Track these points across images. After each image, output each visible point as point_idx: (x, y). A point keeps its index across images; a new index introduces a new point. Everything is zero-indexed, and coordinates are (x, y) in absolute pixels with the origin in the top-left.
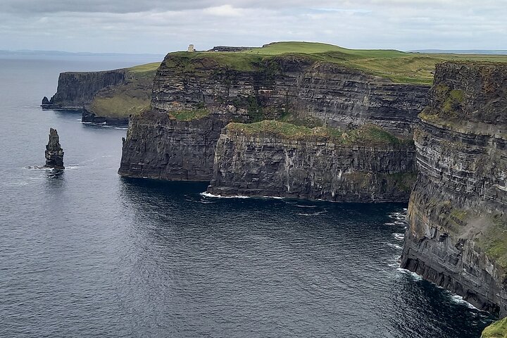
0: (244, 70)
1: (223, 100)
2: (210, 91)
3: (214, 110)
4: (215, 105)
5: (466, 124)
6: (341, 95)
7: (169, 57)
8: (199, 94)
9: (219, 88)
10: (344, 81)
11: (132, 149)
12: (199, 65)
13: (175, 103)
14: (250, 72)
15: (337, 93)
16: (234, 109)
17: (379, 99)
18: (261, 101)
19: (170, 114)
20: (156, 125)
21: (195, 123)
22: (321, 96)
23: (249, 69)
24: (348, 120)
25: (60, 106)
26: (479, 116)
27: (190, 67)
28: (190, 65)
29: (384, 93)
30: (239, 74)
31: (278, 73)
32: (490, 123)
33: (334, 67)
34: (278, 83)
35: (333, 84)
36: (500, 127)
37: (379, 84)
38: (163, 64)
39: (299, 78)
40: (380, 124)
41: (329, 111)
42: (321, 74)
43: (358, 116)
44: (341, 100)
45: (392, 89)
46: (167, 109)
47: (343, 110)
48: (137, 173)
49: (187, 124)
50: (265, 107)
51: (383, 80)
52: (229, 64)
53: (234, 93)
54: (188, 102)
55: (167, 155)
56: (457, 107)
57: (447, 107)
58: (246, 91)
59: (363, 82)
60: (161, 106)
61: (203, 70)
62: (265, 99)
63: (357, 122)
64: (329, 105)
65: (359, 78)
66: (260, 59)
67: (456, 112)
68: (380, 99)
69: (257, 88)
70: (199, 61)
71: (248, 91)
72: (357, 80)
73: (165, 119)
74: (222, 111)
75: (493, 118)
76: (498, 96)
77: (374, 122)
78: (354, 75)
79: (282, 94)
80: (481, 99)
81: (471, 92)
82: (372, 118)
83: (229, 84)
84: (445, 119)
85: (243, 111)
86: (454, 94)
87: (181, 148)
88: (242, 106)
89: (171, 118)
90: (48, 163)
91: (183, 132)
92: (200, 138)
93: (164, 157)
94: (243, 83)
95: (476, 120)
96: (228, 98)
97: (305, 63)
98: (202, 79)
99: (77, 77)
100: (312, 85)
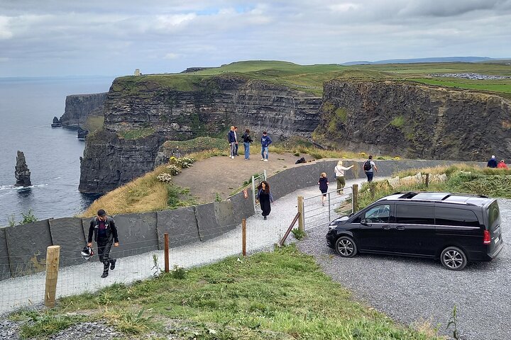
0: (185, 90)
1: (167, 119)
2: (154, 111)
3: (158, 128)
4: (159, 123)
5: (349, 144)
6: (272, 110)
7: (117, 82)
8: (145, 114)
9: (163, 109)
10: (274, 96)
11: (88, 167)
12: (144, 88)
13: (124, 124)
14: (190, 92)
15: (268, 108)
16: (178, 127)
17: (302, 113)
18: (203, 118)
19: (119, 134)
20: (108, 145)
21: (142, 141)
22: (255, 111)
23: (189, 89)
24: (279, 132)
25: (68, 124)
26: (361, 136)
27: (134, 90)
28: (134, 88)
29: (307, 107)
30: (180, 94)
31: (216, 92)
32: (372, 143)
33: (265, 84)
34: (217, 101)
35: (264, 100)
36: (380, 147)
37: (302, 99)
38: (111, 88)
39: (235, 95)
40: (306, 136)
41: (263, 125)
42: (254, 91)
43: (287, 128)
44: (272, 115)
45: (314, 103)
46: (116, 130)
47: (274, 123)
48: (93, 189)
49: (134, 142)
50: (206, 123)
51: (306, 95)
52: (171, 86)
53: (177, 112)
54: (136, 122)
55: (118, 171)
56: (341, 127)
57: (332, 126)
58: (188, 110)
59: (289, 97)
60: (111, 127)
61: (147, 92)
62: (205, 116)
63: (287, 134)
64: (263, 119)
65: (286, 94)
66: (200, 79)
67: (340, 132)
68: (304, 113)
69: (198, 107)
70: (143, 84)
71: (190, 109)
72: (284, 95)
73: (115, 139)
74: (167, 129)
75: (374, 138)
76: (377, 114)
77: (300, 134)
78: (282, 90)
79: (221, 111)
80: (361, 119)
81: (351, 111)
82: (298, 130)
83: (171, 103)
84: (331, 139)
85: (186, 128)
86: (339, 113)
87: (130, 165)
88: (186, 123)
89: (120, 138)
90: (18, 182)
91: (132, 150)
92: (147, 155)
93: (116, 173)
94: (184, 102)
95: (357, 140)
96: (172, 117)
97: (240, 82)
98: (146, 101)
99: (81, 99)
100: (247, 102)
